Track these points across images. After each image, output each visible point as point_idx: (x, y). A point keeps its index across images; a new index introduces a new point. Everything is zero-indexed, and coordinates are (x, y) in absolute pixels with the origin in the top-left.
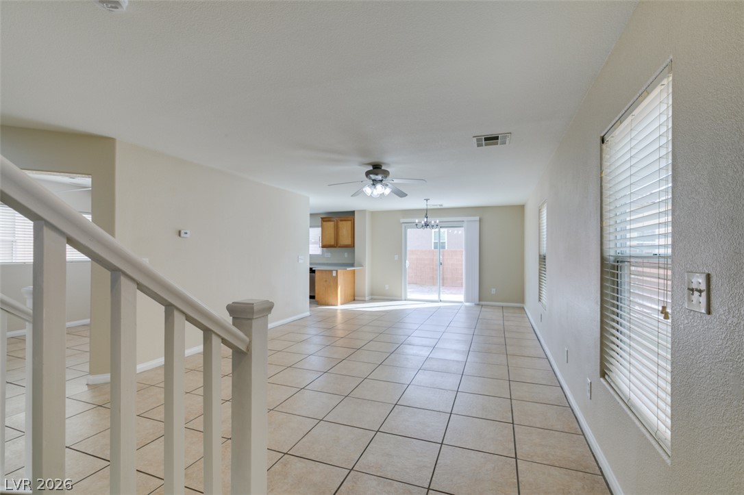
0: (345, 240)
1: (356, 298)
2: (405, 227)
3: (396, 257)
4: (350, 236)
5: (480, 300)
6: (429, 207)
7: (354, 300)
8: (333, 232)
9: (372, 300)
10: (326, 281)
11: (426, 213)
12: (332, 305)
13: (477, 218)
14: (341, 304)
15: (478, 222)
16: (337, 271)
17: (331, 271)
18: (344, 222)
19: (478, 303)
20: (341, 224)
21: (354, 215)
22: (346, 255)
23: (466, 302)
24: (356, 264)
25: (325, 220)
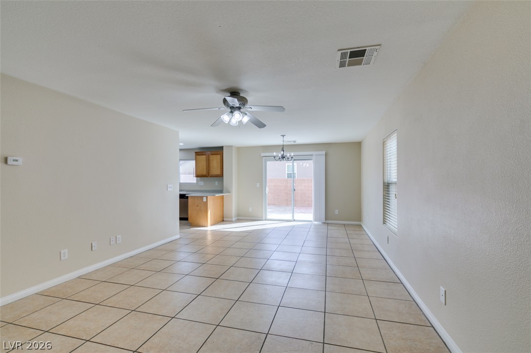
0: (215, 171)
1: (225, 219)
2: (265, 160)
3: (258, 185)
4: (219, 167)
5: (326, 220)
6: (285, 144)
7: (223, 221)
8: (205, 167)
9: (239, 220)
10: (198, 206)
11: (283, 148)
12: (203, 227)
13: (324, 153)
14: (211, 225)
15: (324, 156)
16: (207, 197)
17: (202, 197)
18: (214, 156)
19: (324, 221)
20: (212, 157)
21: (223, 150)
22: (216, 184)
23: (315, 221)
24: (224, 191)
25: (198, 154)
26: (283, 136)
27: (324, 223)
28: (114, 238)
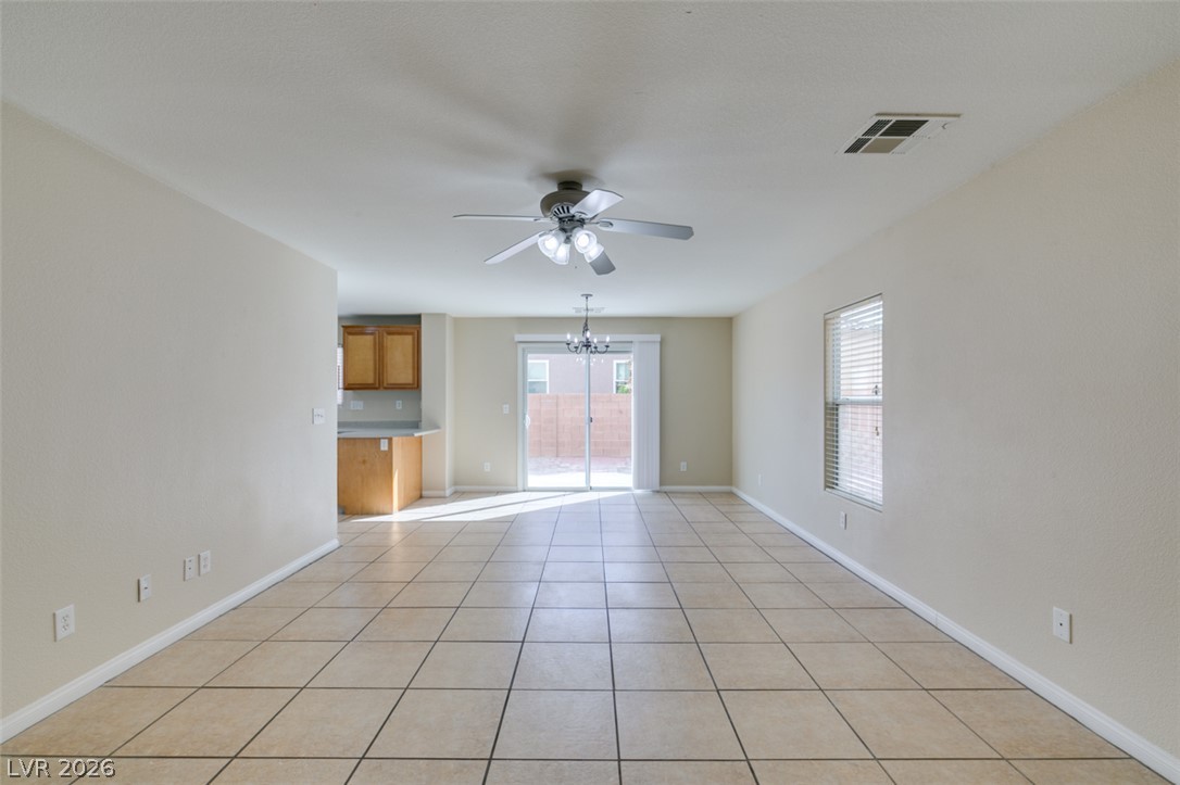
0: (399, 372)
1: (425, 493)
2: (524, 350)
3: (506, 409)
4: (410, 365)
5: (661, 484)
6: (590, 314)
7: (421, 497)
8: (371, 363)
9: (460, 494)
10: (364, 462)
11: (586, 324)
12: (379, 514)
13: (657, 338)
14: (401, 509)
15: (658, 346)
16: (390, 440)
17: (377, 441)
18: (396, 337)
19: (658, 488)
20: (390, 341)
21: (419, 322)
22: (398, 407)
23: (639, 488)
24: (423, 424)
25: (350, 330)
26: (587, 296)
27: (658, 492)
28: (194, 559)
